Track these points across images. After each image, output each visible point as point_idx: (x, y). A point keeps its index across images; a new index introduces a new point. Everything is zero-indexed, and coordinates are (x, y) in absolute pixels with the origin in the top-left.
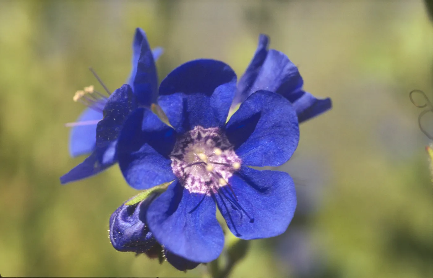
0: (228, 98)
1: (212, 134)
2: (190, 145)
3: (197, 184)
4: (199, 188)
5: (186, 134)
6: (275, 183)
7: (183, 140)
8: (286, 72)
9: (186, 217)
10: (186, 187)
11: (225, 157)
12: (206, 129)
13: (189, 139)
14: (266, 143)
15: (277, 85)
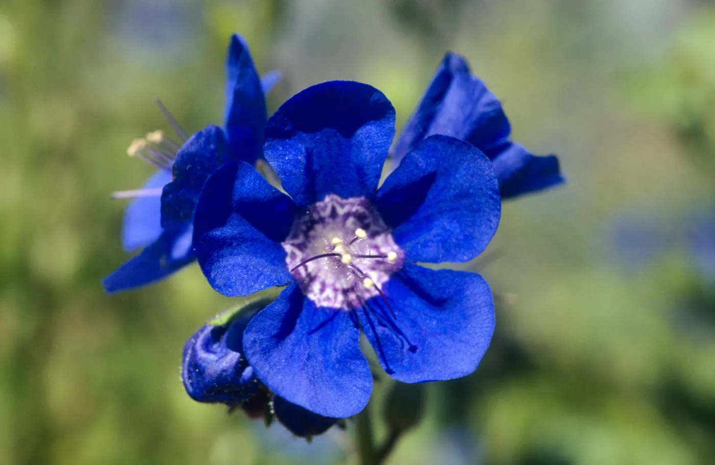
0: (381, 147)
1: (354, 209)
2: (318, 227)
3: (329, 292)
4: (333, 299)
5: (310, 207)
6: (460, 291)
7: (307, 218)
8: (481, 108)
9: (309, 344)
10: (311, 296)
11: (376, 247)
12: (344, 201)
13: (316, 216)
14: (444, 224)
15: (466, 130)
